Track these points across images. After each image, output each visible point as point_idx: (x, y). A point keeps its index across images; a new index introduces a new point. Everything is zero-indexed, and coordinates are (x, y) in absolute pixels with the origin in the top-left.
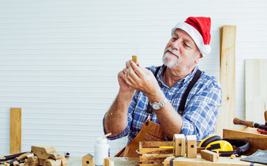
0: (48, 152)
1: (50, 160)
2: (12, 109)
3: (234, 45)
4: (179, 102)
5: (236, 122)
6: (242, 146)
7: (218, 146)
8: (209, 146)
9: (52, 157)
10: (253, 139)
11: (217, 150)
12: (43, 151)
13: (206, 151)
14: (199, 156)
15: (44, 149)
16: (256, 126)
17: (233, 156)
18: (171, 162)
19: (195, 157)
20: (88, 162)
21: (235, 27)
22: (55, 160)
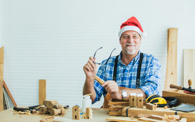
0: (53, 104)
1: (54, 109)
2: (40, 80)
3: (176, 40)
4: (136, 74)
5: (172, 87)
6: (172, 101)
7: (157, 101)
8: (152, 101)
9: (55, 107)
10: (180, 97)
11: (157, 103)
12: (50, 103)
13: (149, 104)
14: (145, 107)
15: (50, 102)
16: (184, 89)
17: (166, 107)
18: (127, 110)
19: (142, 107)
20: (76, 110)
21: (177, 29)
22: (57, 108)
